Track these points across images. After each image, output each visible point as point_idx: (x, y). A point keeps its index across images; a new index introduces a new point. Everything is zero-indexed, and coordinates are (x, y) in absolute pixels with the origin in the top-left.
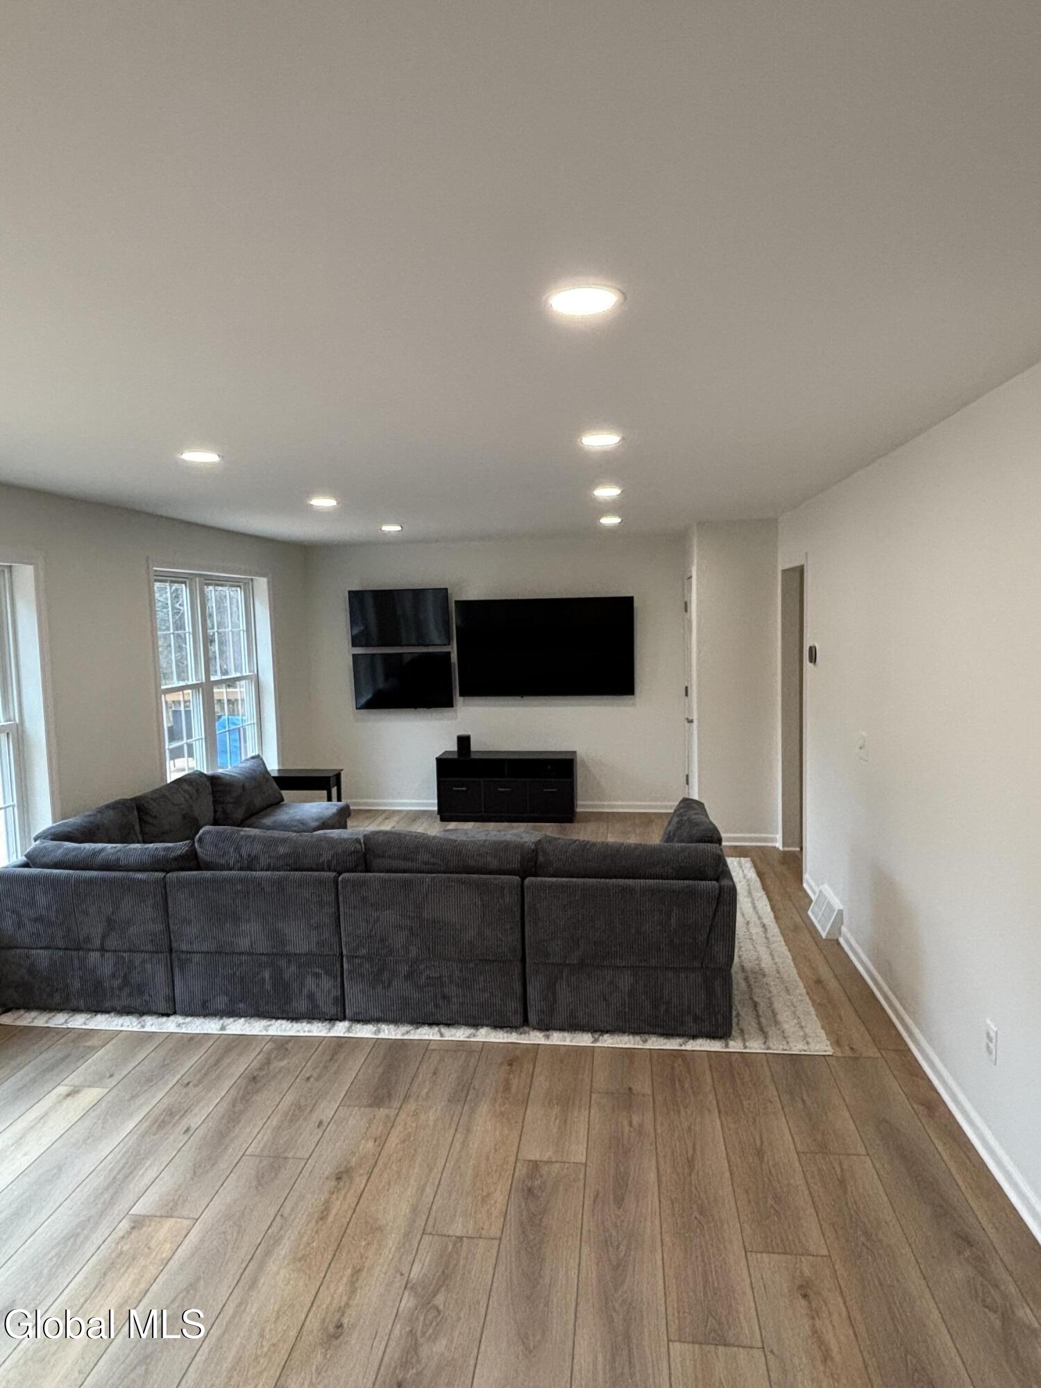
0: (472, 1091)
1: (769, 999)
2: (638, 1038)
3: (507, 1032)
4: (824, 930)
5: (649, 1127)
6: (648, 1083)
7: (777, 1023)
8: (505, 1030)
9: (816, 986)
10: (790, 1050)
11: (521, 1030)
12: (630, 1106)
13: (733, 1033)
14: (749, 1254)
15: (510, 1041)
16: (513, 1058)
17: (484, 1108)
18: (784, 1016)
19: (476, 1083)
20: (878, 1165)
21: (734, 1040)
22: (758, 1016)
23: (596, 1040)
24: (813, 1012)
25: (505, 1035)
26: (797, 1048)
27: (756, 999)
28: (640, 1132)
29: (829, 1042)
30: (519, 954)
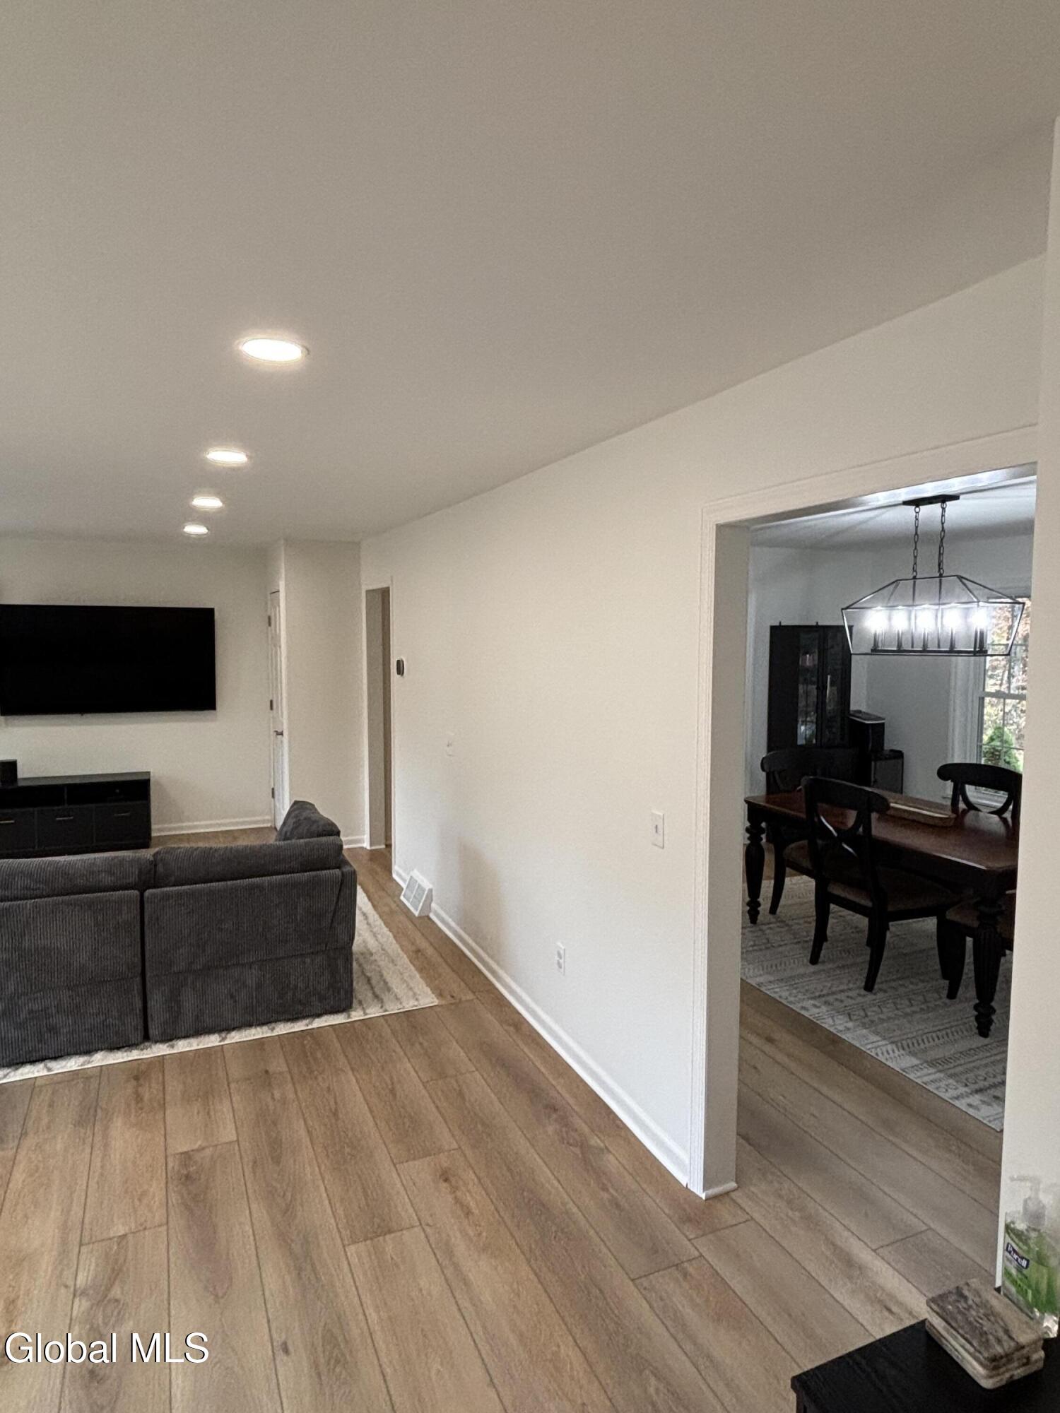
0: (99, 1111)
1: (380, 972)
2: (265, 1028)
3: (126, 1051)
4: (417, 910)
5: (291, 1096)
6: (282, 1061)
7: (389, 989)
8: (123, 1050)
9: (417, 955)
10: (404, 1007)
11: (142, 1046)
12: (270, 1084)
13: (354, 1005)
14: (397, 1166)
15: (130, 1059)
16: (139, 1073)
17: (118, 1123)
18: (394, 983)
19: (103, 1104)
20: (485, 1076)
21: (355, 1011)
22: (372, 988)
23: (223, 1039)
24: (418, 976)
25: (125, 1054)
26: (409, 1005)
27: (368, 974)
28: (284, 1101)
29: (433, 996)
30: (139, 969)
